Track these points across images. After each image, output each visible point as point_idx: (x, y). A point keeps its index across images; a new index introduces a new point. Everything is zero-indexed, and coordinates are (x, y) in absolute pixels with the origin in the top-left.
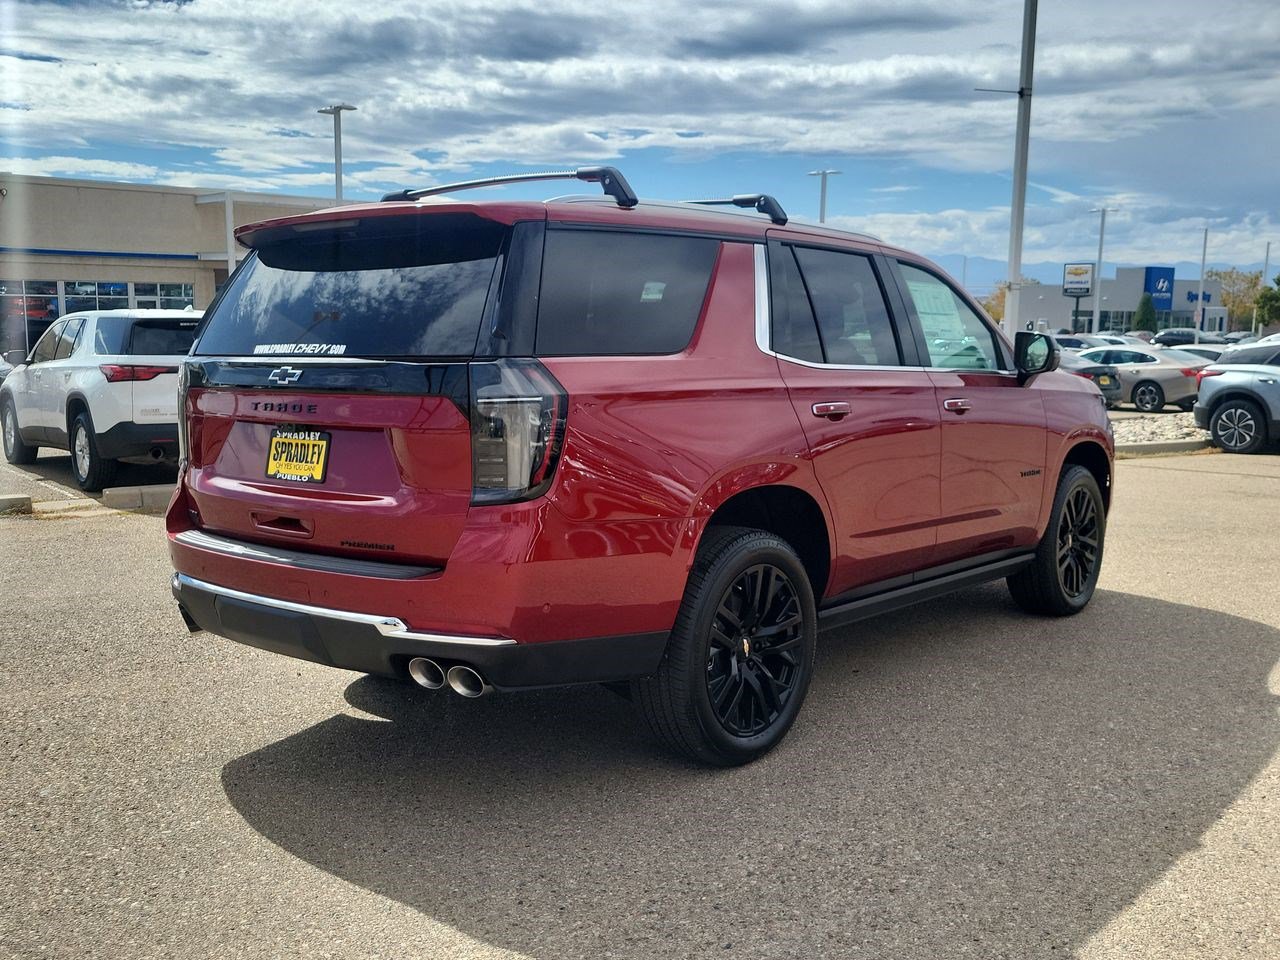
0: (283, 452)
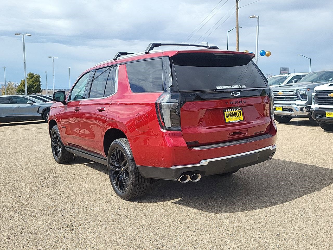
0: (229, 116)
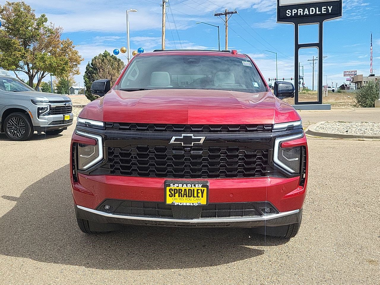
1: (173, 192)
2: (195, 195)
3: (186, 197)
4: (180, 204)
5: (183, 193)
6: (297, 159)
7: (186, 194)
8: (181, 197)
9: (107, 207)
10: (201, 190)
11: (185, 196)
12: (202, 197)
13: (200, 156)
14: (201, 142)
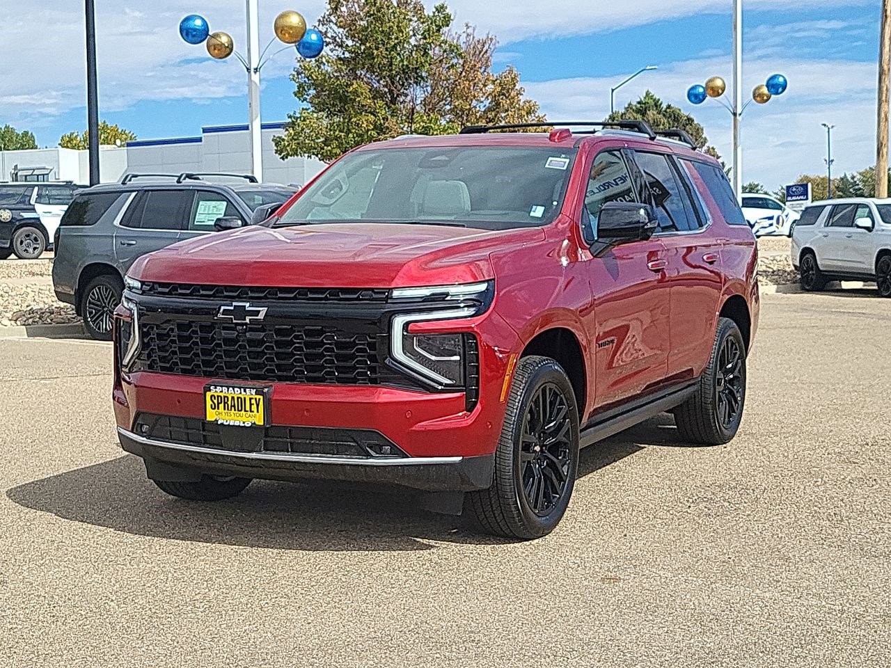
1: (216, 401)
2: (248, 408)
3: (235, 410)
4: (225, 423)
5: (229, 403)
6: (457, 358)
7: (234, 406)
8: (228, 410)
9: (145, 428)
10: (256, 399)
11: (233, 408)
12: (258, 412)
13: (262, 342)
14: (261, 316)
